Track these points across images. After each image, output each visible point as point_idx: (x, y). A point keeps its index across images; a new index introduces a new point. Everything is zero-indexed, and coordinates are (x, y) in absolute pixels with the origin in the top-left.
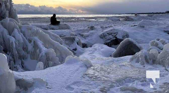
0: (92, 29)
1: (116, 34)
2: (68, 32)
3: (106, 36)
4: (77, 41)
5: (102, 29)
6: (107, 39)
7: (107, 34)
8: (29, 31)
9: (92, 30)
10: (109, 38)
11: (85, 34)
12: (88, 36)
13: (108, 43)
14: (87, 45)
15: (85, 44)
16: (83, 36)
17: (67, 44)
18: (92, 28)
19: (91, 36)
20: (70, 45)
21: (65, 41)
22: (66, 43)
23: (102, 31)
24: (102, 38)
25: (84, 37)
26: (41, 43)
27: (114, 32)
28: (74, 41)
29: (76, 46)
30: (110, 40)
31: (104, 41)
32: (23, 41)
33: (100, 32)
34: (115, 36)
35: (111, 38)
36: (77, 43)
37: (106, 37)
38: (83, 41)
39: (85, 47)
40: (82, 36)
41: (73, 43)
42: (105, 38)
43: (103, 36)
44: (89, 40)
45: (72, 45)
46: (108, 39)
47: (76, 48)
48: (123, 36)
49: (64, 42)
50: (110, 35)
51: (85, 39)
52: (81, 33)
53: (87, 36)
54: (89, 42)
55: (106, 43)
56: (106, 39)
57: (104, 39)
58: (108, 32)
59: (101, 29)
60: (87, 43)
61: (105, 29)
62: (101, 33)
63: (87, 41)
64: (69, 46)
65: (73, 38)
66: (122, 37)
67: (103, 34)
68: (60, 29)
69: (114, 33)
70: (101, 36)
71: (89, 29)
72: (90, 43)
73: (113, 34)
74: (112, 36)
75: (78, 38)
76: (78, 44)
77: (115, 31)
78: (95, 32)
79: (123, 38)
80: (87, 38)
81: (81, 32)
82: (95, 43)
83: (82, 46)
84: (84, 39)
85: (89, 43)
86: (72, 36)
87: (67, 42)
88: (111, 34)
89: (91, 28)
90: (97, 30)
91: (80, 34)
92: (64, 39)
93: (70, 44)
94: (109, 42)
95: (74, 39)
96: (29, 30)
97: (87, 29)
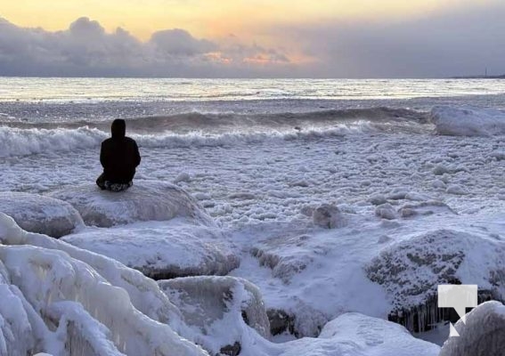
0: (323, 222)
1: (455, 260)
2: (189, 242)
3: (403, 269)
4: (245, 305)
5: (385, 226)
6: (407, 287)
7: (407, 261)
8: (43, 273)
9: (329, 226)
10: (419, 285)
11: (288, 252)
12: (303, 267)
13: (415, 309)
14: (293, 318)
15: (284, 314)
16: (272, 267)
17: (190, 320)
18: (327, 217)
19: (320, 266)
20: (206, 327)
21: (178, 301)
22: (184, 312)
23: (381, 242)
24: (381, 282)
25: (280, 275)
26: (101, 329)
27: (446, 252)
28: (227, 303)
29: (240, 331)
30: (423, 295)
31: (392, 296)
32: (29, 324)
33: (369, 247)
34: (451, 271)
35: (430, 282)
36: (244, 315)
37: (401, 276)
38: (275, 297)
39: (288, 331)
40: (270, 262)
41: (221, 317)
42: (395, 282)
43: (386, 270)
44: (307, 292)
45: (217, 325)
46: (410, 287)
47: (237, 343)
48: (492, 273)
49: (176, 312)
50: (423, 266)
51: (286, 282)
52: (262, 247)
53: (296, 270)
54: (307, 300)
55: (403, 309)
56: (402, 284)
57: (392, 286)
58: (413, 251)
59: (375, 224)
60: (296, 311)
61: (397, 225)
62: (377, 251)
63: (295, 298)
64: (205, 333)
65: (225, 285)
66: (489, 276)
67: (388, 257)
68: (139, 218)
69: (446, 258)
70: (375, 270)
71: (312, 220)
72: (313, 311)
73: (439, 263)
74: (436, 271)
75: (246, 288)
76: (247, 321)
77: (451, 247)
78: (343, 241)
79: (493, 282)
80: (296, 278)
81: (263, 236)
82: (341, 311)
83: (266, 328)
84: (277, 281)
85: (310, 308)
86: (216, 278)
87: (191, 309)
88: (429, 259)
89: (318, 219)
90: (356, 232)
91: (255, 253)
92: (177, 294)
93: (209, 319)
94: (421, 306)
95: (230, 296)
96: (41, 268)
97: (295, 221)
